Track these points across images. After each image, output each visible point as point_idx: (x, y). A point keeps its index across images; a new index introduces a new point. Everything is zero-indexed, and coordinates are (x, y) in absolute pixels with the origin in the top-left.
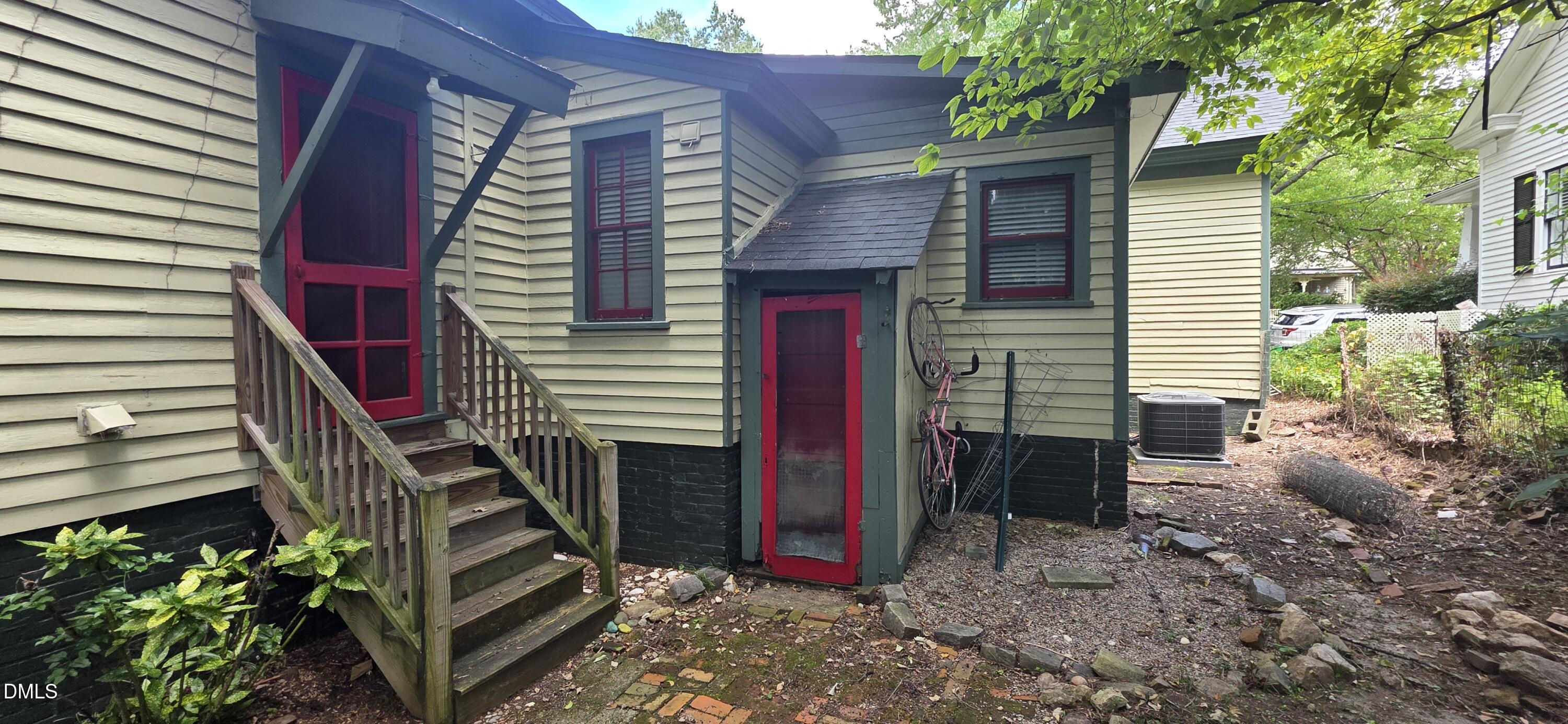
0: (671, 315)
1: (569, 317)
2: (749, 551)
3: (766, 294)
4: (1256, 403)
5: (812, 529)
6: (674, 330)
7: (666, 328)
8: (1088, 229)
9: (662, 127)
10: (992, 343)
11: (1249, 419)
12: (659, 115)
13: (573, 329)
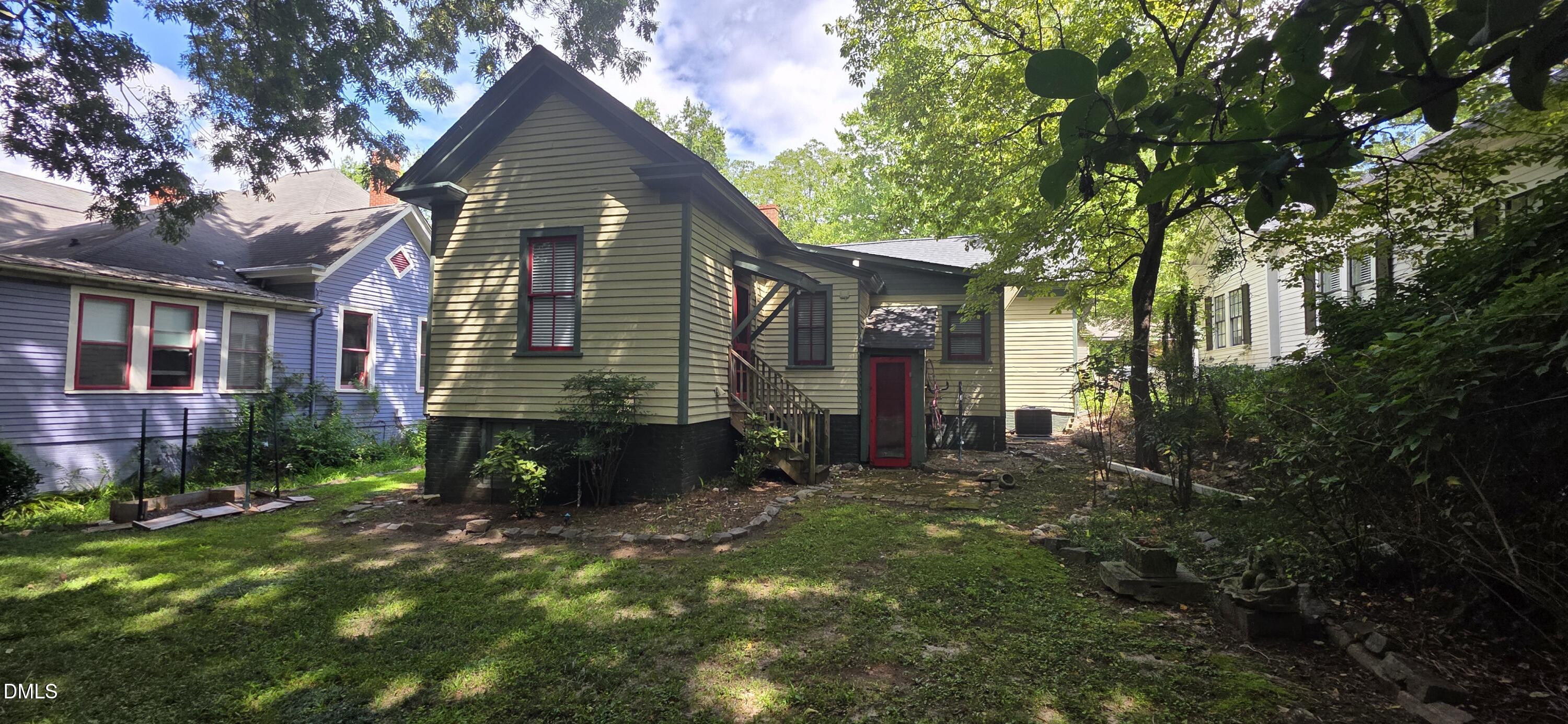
0: (834, 363)
1: (786, 363)
2: (864, 458)
3: (872, 356)
4: (1073, 415)
5: (890, 447)
6: (836, 369)
7: (833, 368)
8: (989, 333)
9: (832, 290)
10: (953, 378)
11: (1070, 423)
12: (831, 285)
13: (787, 368)
